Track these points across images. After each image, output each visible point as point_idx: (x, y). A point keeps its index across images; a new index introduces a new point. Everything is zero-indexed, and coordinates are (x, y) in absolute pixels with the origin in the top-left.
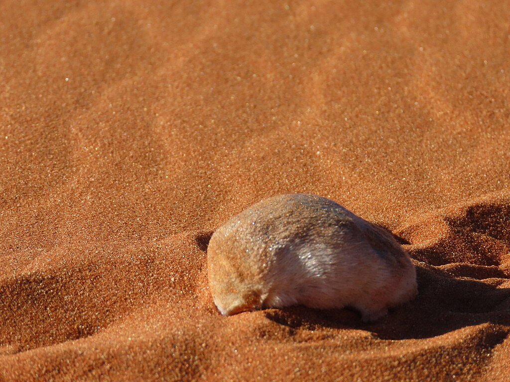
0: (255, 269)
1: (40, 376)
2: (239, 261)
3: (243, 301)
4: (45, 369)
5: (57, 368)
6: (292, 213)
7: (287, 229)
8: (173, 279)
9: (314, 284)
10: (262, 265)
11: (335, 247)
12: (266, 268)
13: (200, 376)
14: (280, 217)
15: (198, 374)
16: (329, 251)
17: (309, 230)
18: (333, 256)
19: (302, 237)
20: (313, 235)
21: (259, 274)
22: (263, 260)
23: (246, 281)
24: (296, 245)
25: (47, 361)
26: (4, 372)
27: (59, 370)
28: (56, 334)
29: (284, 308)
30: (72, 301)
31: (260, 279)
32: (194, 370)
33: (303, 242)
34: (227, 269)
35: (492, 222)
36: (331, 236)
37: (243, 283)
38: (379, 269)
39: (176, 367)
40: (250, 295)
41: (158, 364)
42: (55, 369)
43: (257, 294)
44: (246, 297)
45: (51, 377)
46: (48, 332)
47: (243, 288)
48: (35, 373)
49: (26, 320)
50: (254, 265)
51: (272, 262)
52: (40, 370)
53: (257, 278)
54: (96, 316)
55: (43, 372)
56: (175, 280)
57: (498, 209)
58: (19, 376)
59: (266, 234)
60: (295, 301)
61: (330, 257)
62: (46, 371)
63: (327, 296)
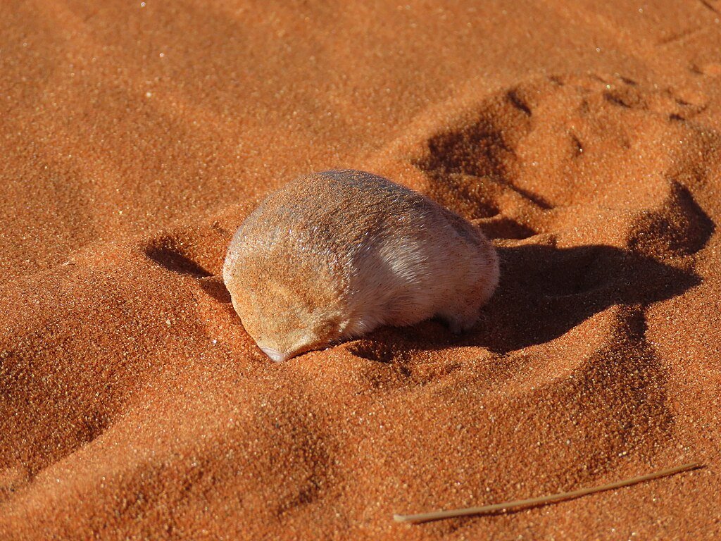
0: (330, 291)
1: (122, 512)
2: (304, 284)
3: (315, 337)
4: (125, 501)
5: (141, 496)
6: (349, 202)
7: (354, 226)
8: (168, 322)
9: (405, 294)
10: (339, 283)
11: (420, 236)
12: (345, 286)
13: (333, 463)
14: (337, 212)
15: (330, 461)
16: (415, 245)
17: (381, 221)
18: (422, 250)
19: (376, 233)
20: (389, 226)
21: (338, 296)
22: (339, 276)
23: (318, 309)
24: (373, 246)
25: (123, 489)
26: (67, 517)
27: (144, 498)
28: (61, 437)
29: (368, 335)
30: (54, 383)
31: (339, 303)
32: (321, 456)
33: (380, 239)
34: (286, 298)
35: (461, 155)
36: (411, 223)
37: (314, 313)
38: (472, 257)
39: (298, 456)
40: (325, 327)
41: (273, 459)
42: (138, 498)
43: (333, 323)
44: (318, 331)
45: (139, 511)
46: (49, 436)
47: (312, 320)
48: (114, 510)
49: (13, 426)
50: (328, 286)
51: (351, 275)
52: (118, 504)
53: (333, 303)
54: (98, 398)
55: (124, 505)
56: (171, 322)
57: (459, 137)
58: (91, 518)
59: (329, 238)
60: (382, 322)
61: (419, 252)
62: (128, 504)
63: (422, 306)
